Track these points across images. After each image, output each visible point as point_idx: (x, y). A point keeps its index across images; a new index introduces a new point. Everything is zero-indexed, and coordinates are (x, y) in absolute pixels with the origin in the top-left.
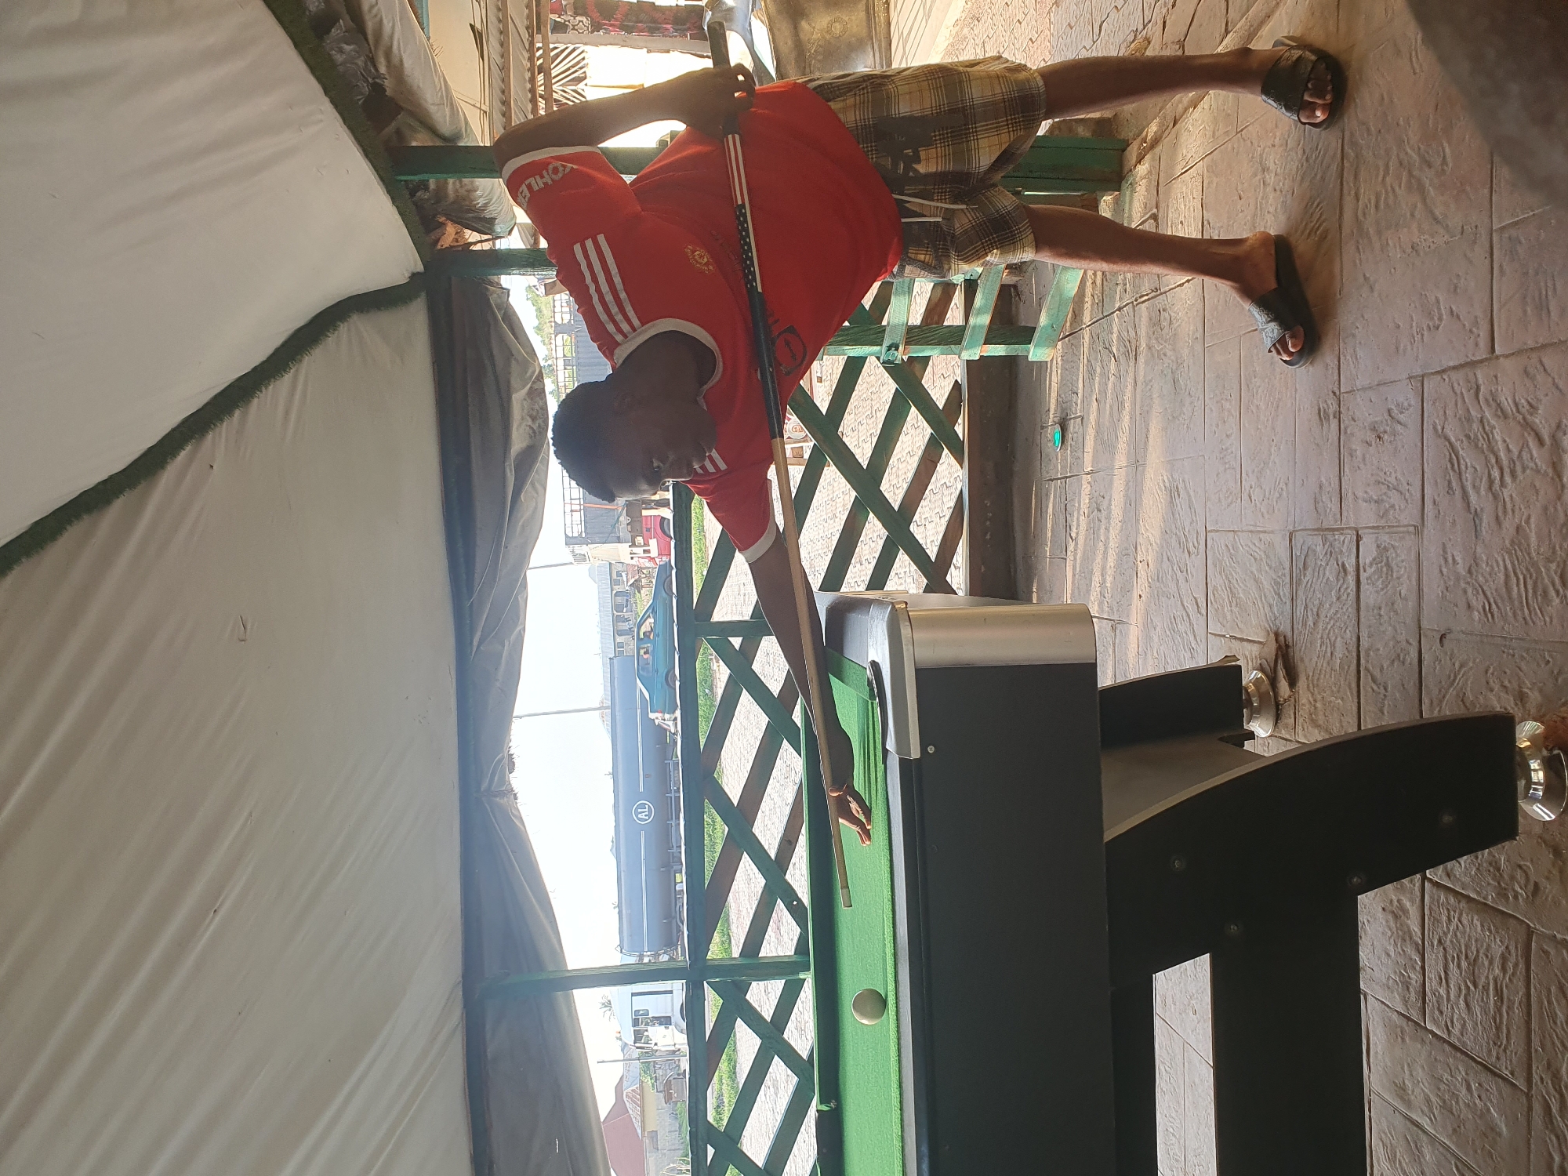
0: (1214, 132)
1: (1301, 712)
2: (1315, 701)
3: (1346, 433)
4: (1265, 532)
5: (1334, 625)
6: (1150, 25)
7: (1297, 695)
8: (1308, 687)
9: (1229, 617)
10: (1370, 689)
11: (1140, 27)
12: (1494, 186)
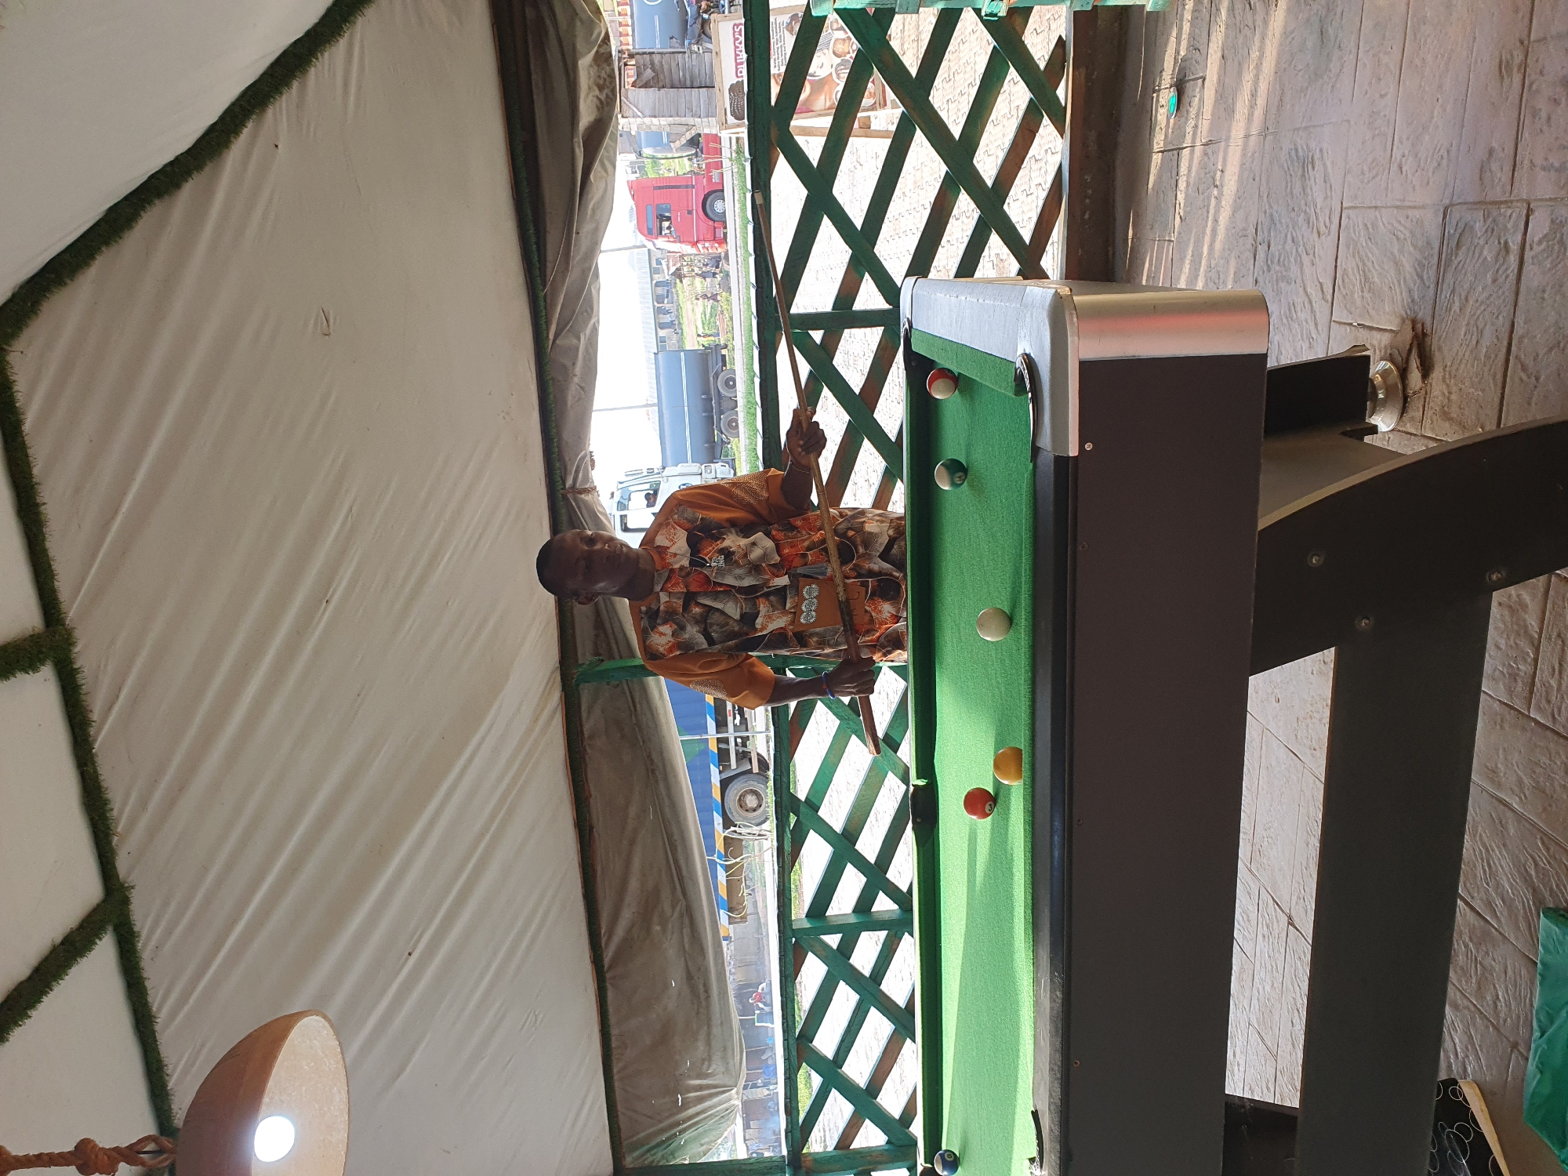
1: (1432, 404)
5: (1484, 310)
7: (1428, 388)
9: (1359, 302)
10: (1517, 380)
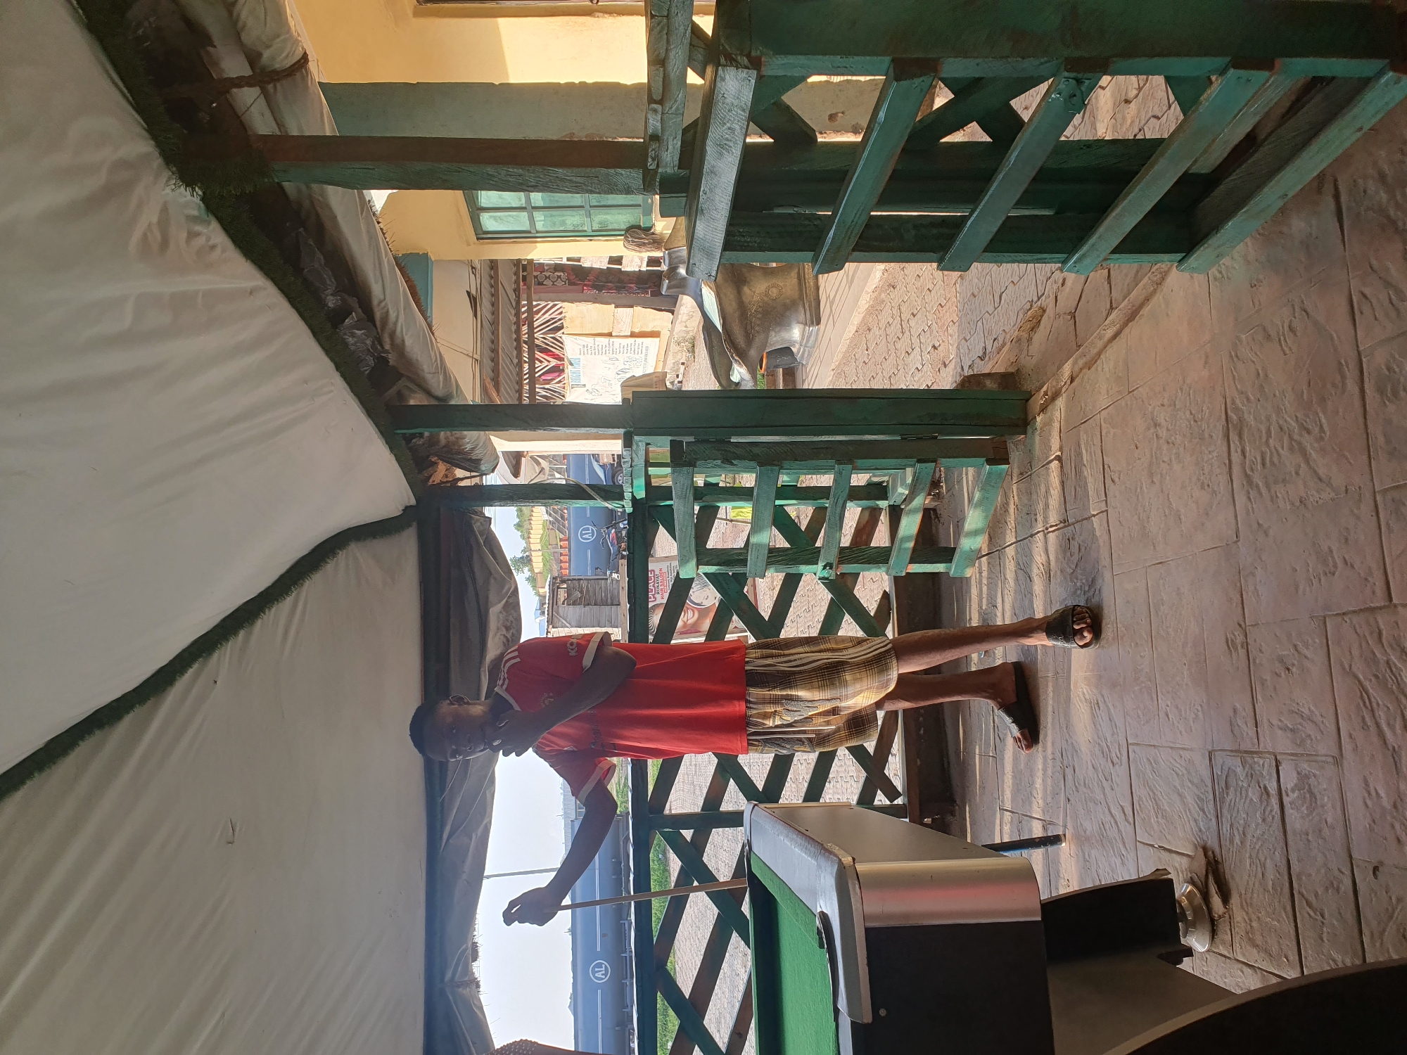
0: (1108, 391)
1: (1237, 929)
2: (1251, 920)
3: (1254, 662)
4: (1184, 749)
5: (1262, 846)
6: (1043, 298)
7: (1231, 912)
8: (1242, 906)
9: (1156, 827)
10: (1306, 915)
11: (1035, 299)
12: (1372, 454)
